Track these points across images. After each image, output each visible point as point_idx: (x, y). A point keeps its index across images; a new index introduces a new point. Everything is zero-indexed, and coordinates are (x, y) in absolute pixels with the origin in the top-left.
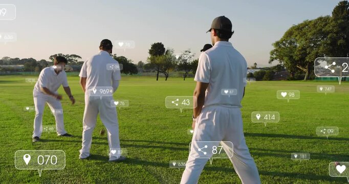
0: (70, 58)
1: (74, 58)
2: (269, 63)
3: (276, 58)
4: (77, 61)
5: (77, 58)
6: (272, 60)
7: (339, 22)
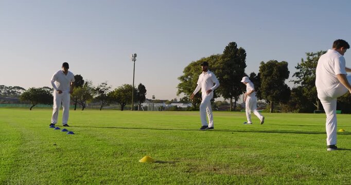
0: (13, 90)
1: (17, 90)
2: (178, 95)
3: (182, 91)
4: (20, 93)
5: (20, 91)
6: (180, 93)
7: (225, 59)
